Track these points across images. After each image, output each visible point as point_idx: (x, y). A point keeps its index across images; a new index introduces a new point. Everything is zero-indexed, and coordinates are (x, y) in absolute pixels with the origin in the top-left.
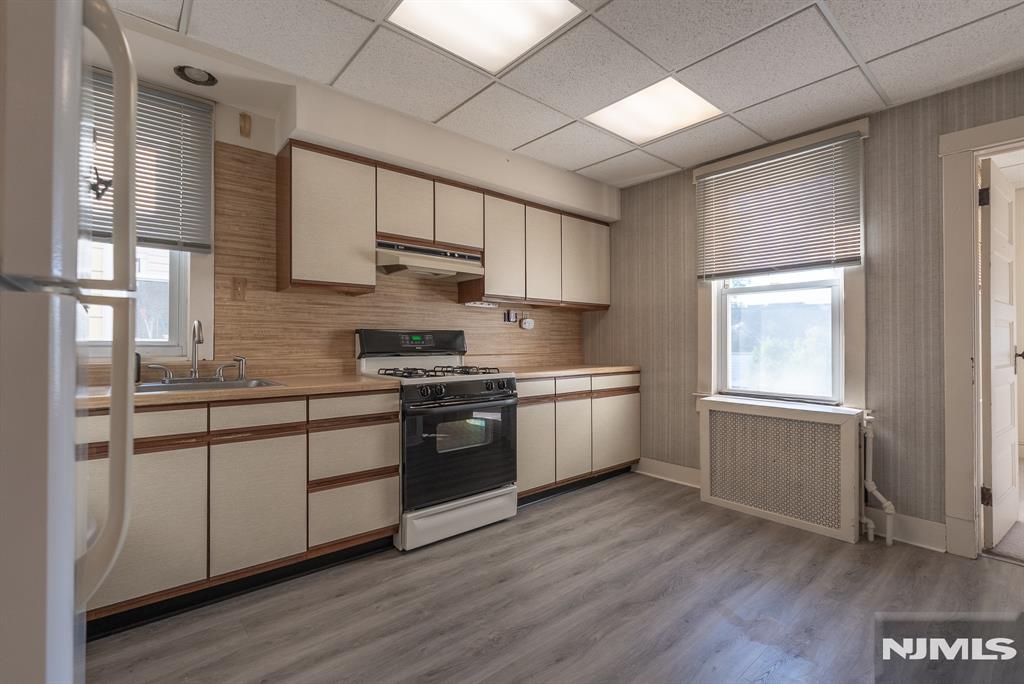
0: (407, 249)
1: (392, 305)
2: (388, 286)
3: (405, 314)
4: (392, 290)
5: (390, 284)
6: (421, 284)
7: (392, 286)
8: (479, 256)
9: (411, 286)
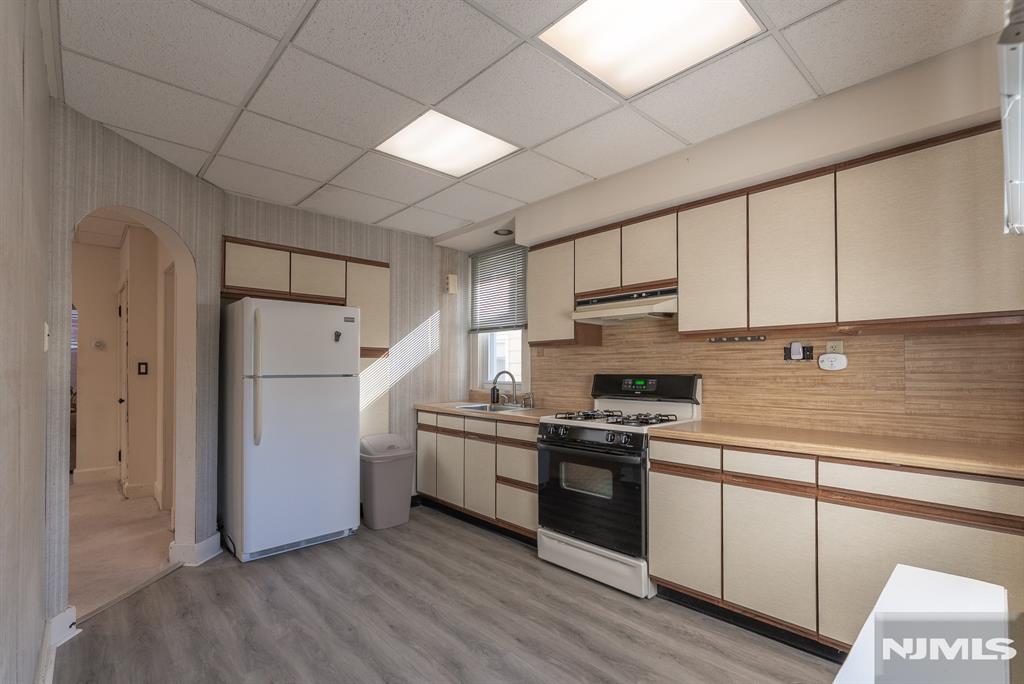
0: (600, 301)
1: (632, 350)
2: (628, 333)
3: (645, 358)
4: (633, 336)
5: (630, 330)
6: (661, 326)
7: (633, 333)
8: (669, 288)
9: (650, 329)
